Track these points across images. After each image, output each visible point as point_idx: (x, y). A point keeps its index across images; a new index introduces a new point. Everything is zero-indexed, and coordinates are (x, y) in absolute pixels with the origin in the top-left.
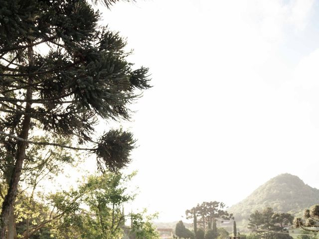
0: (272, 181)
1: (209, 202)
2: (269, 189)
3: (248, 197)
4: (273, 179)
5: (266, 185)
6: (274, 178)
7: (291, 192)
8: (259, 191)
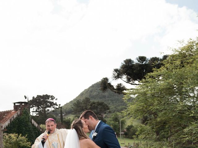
3: (77, 97)
4: (94, 85)
8: (84, 93)
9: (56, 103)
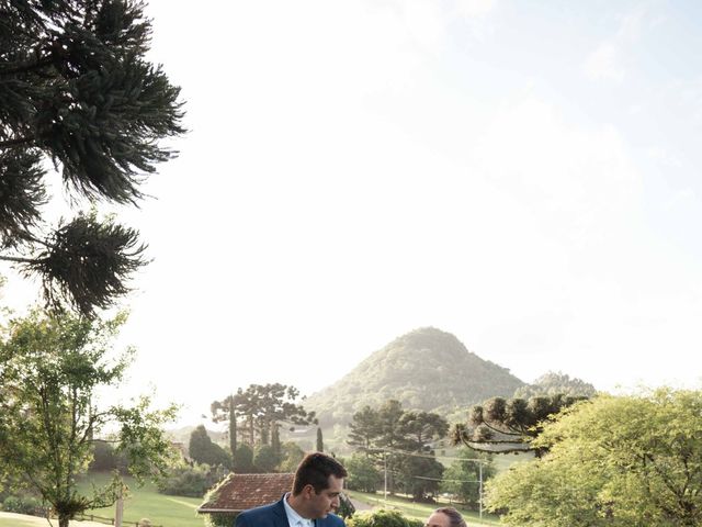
0: (399, 343)
1: (264, 385)
2: (393, 361)
3: (348, 375)
4: (402, 339)
5: (388, 351)
6: (405, 336)
7: (439, 369)
8: (371, 363)
9: (301, 407)
